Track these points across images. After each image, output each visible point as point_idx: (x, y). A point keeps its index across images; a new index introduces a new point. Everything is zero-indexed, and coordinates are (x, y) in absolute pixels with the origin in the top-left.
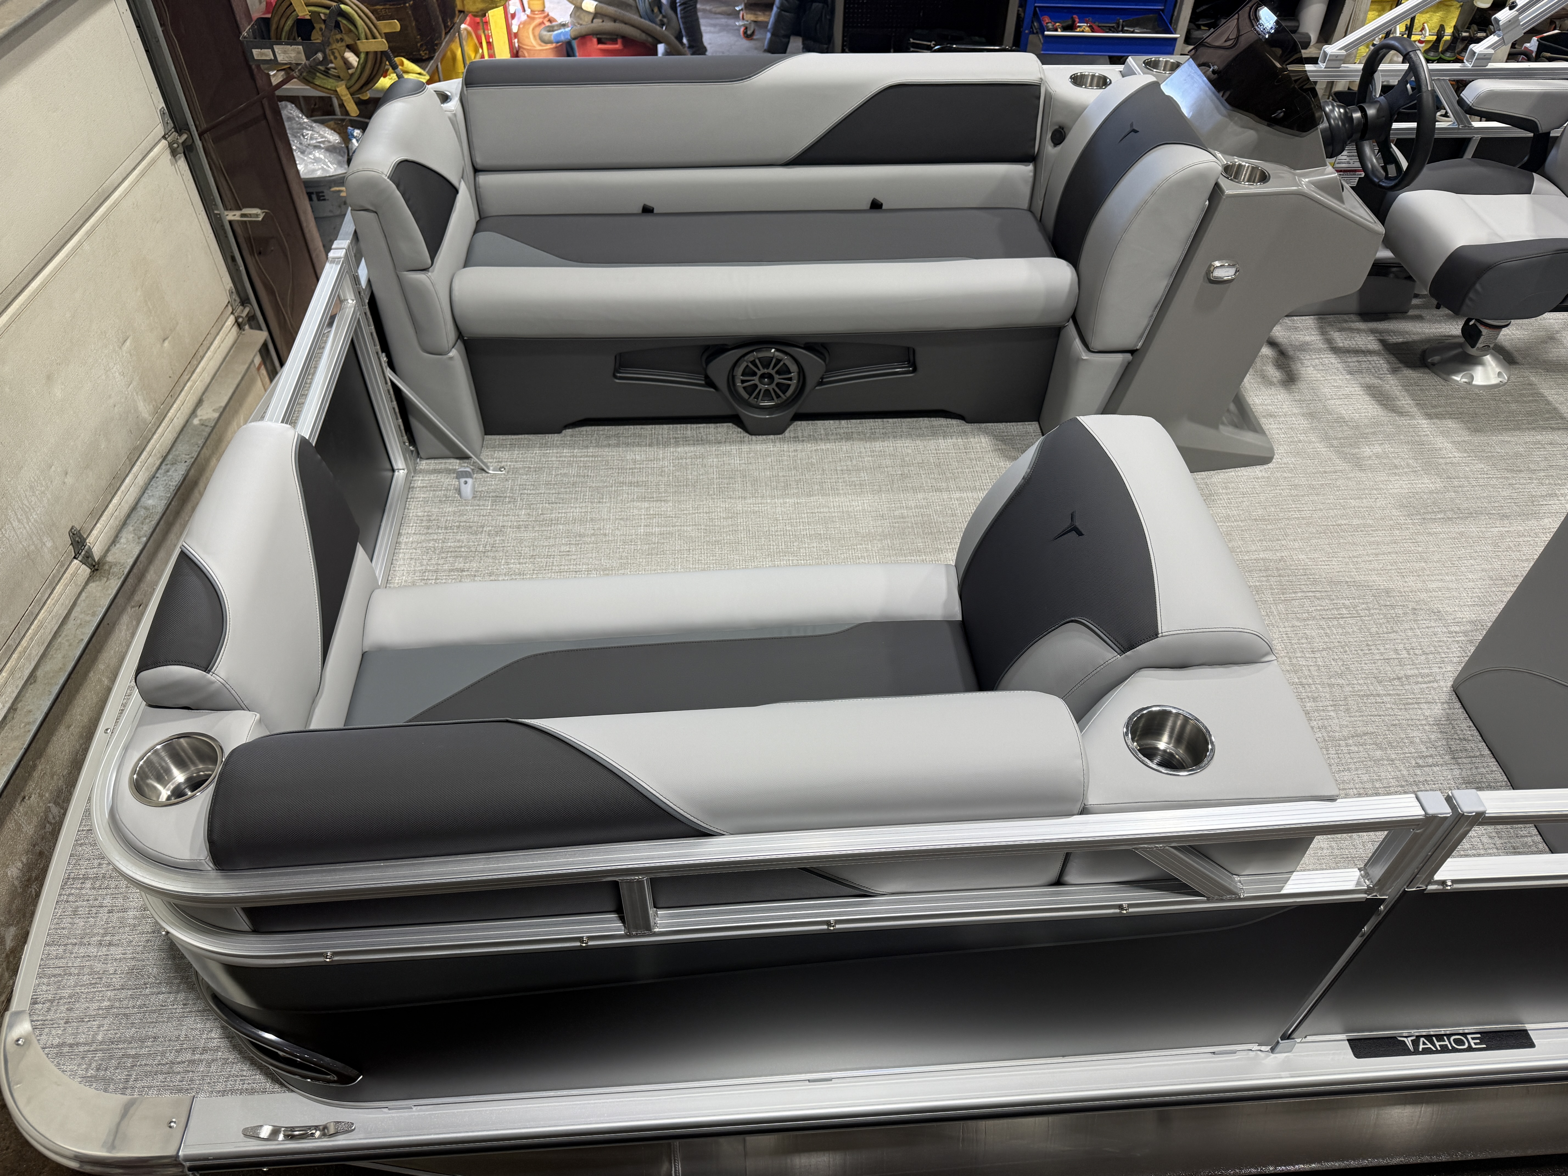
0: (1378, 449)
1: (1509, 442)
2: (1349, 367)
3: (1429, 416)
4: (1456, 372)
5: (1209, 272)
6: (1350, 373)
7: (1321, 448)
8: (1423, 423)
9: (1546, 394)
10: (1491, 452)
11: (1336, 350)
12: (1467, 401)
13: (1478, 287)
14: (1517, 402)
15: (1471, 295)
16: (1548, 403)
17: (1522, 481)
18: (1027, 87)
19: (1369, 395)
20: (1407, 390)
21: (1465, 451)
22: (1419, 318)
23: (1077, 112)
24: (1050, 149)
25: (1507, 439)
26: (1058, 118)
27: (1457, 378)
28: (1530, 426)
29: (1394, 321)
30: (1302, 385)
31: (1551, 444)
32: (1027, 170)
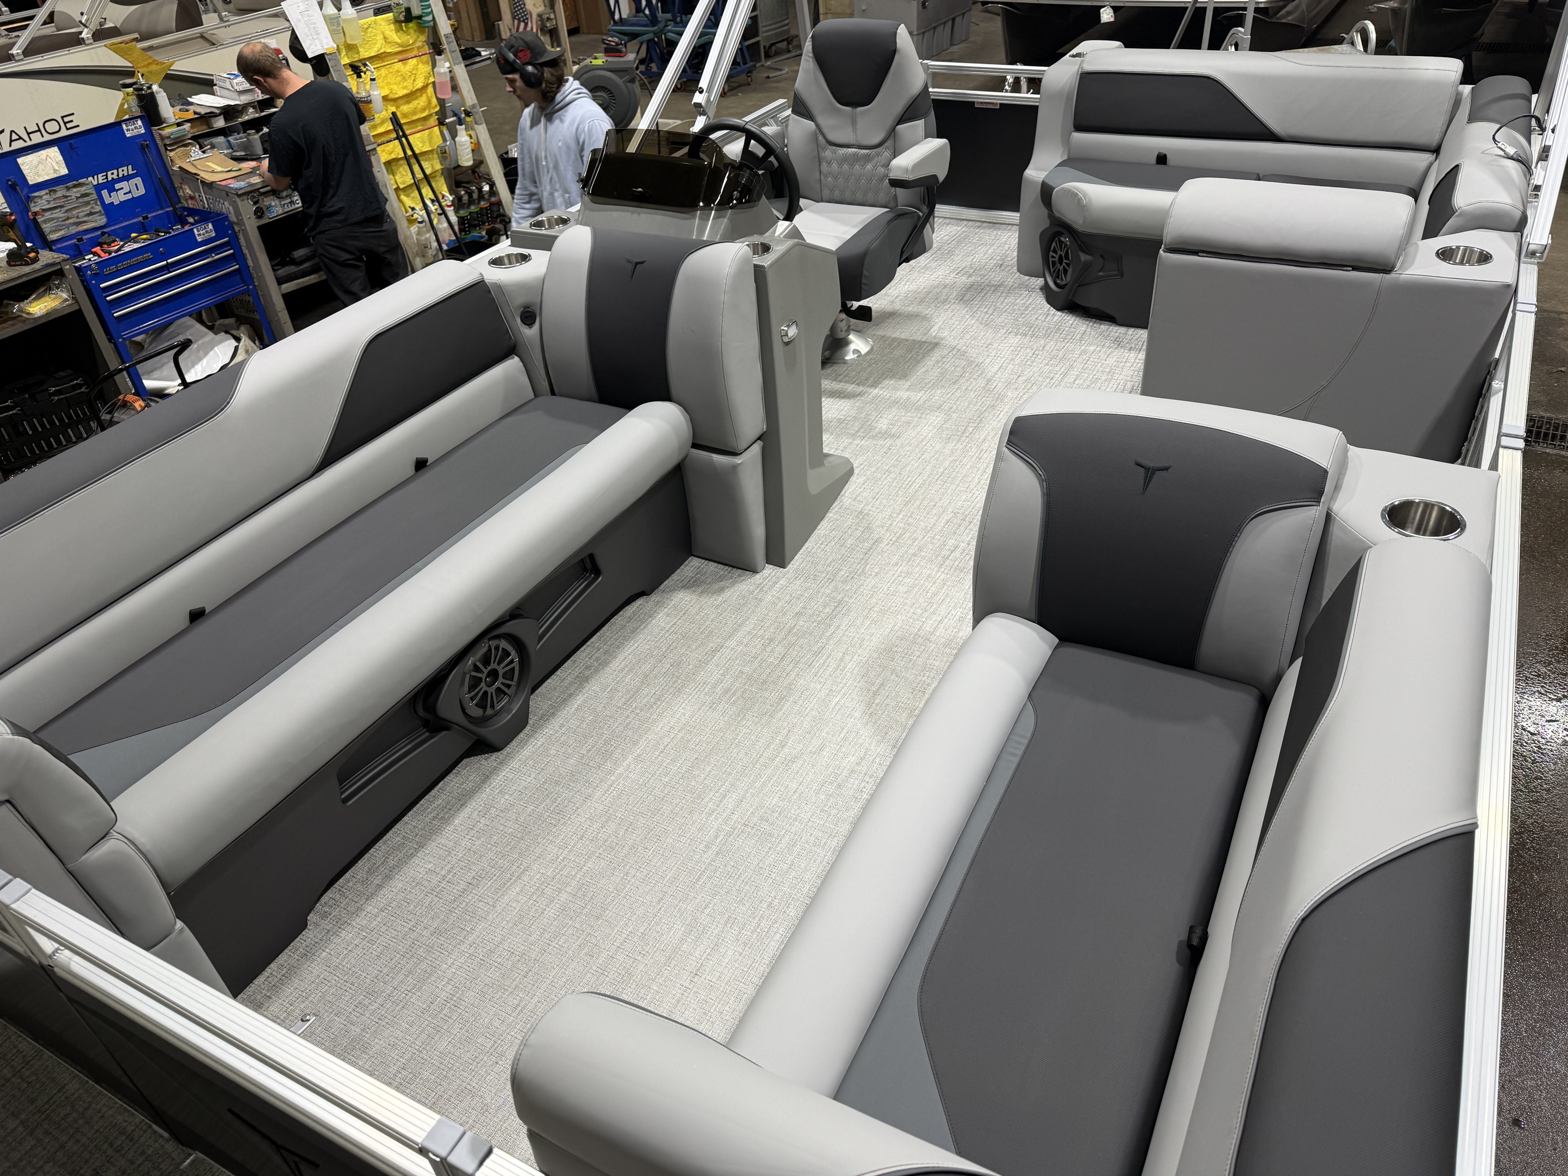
0: (885, 421)
1: (927, 371)
3: (874, 385)
8: (876, 391)
10: (930, 382)
13: (865, 272)
16: (906, 340)
17: (967, 384)
18: (476, 286)
20: (840, 381)
21: (919, 390)
25: (923, 370)
26: (520, 300)
27: (850, 357)
28: (920, 357)
31: (943, 358)
32: (513, 364)
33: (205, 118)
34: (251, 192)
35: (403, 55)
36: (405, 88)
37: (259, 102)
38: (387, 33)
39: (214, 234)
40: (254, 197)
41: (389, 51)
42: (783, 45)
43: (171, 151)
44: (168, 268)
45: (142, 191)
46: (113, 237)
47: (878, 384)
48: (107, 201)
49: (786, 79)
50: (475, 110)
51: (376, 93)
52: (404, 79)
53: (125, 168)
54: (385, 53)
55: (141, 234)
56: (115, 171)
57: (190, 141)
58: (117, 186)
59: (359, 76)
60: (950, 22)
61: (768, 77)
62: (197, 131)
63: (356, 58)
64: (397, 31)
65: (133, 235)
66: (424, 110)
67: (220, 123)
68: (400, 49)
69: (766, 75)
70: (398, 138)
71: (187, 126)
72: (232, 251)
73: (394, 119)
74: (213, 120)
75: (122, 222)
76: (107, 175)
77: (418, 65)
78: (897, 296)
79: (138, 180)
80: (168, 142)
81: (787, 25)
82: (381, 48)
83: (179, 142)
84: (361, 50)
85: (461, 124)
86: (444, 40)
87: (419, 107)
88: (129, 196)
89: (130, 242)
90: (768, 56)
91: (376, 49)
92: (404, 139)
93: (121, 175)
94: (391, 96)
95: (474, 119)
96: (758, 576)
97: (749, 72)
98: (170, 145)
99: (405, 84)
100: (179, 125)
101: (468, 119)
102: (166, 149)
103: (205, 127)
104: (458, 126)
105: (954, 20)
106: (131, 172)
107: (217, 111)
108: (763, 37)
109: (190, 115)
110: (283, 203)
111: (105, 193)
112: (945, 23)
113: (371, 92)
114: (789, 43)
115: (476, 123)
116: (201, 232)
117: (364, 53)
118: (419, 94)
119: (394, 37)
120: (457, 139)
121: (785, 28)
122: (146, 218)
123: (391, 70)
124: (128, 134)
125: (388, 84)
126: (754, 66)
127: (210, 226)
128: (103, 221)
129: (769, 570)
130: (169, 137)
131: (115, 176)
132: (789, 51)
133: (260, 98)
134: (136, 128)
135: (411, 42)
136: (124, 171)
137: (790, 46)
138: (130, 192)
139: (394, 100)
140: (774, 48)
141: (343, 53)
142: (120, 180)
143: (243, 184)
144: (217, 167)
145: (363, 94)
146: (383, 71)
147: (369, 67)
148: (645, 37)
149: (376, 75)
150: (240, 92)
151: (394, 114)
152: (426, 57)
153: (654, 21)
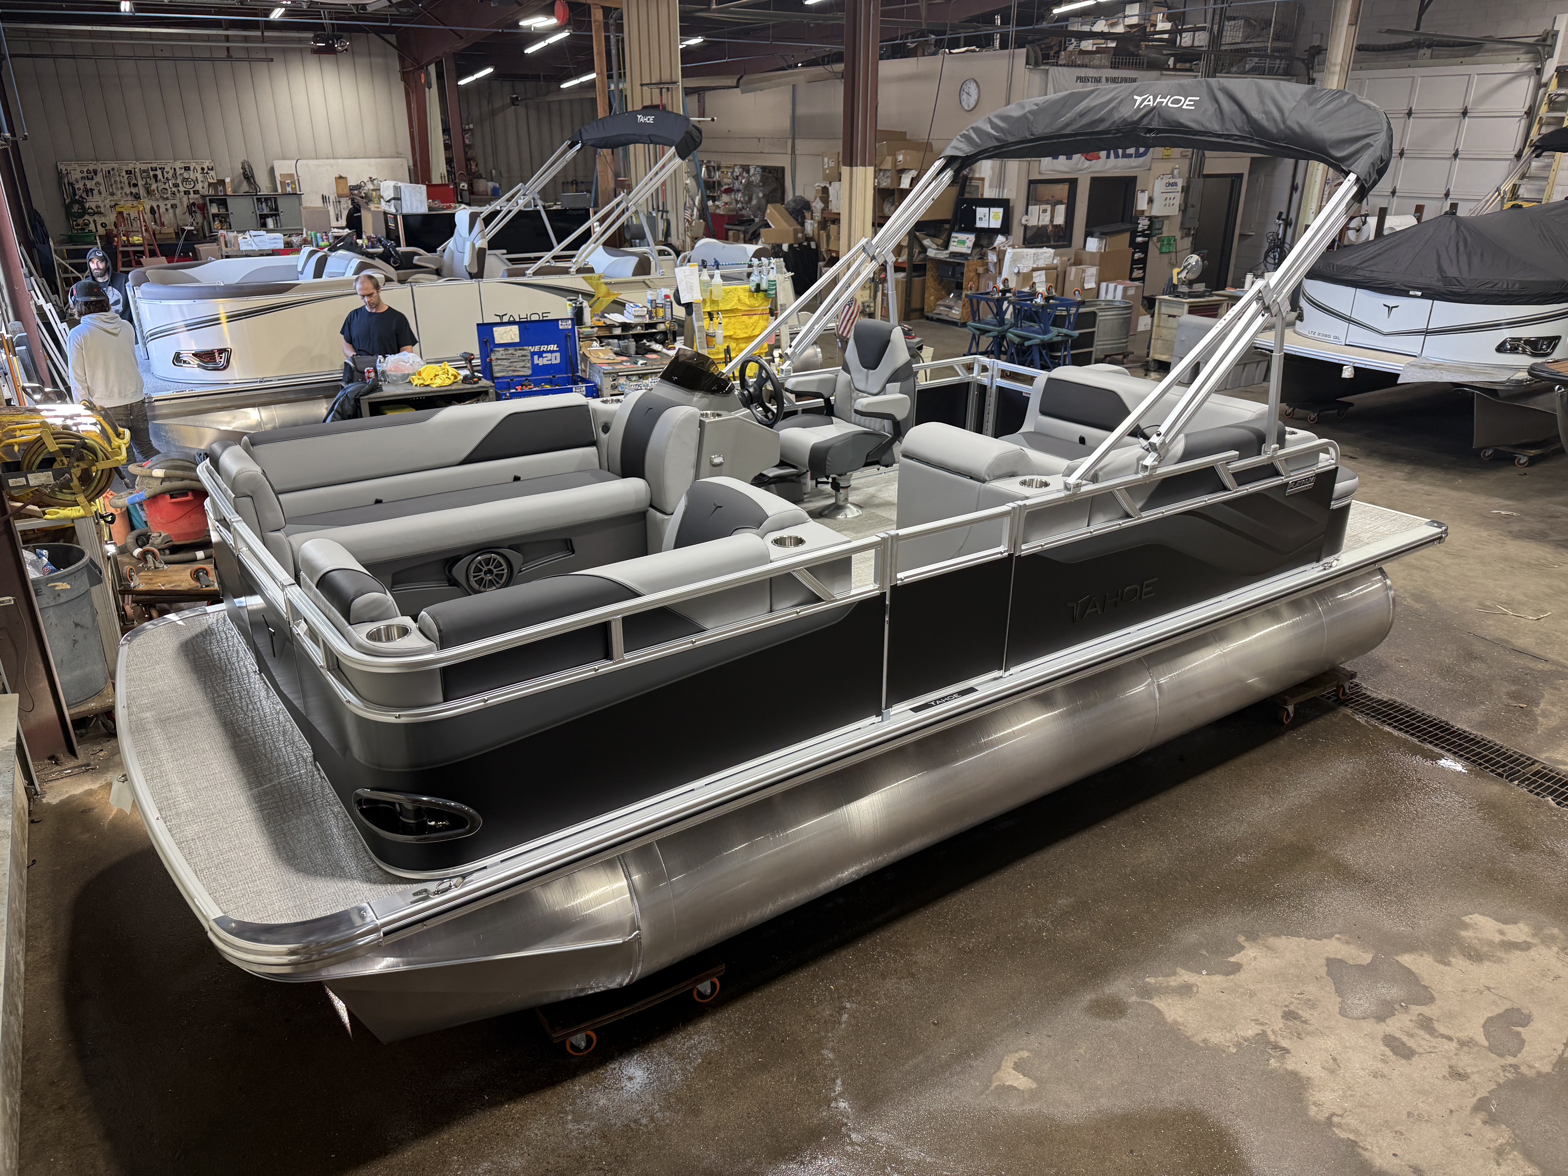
4: (838, 514)
5: (711, 462)
13: (828, 458)
15: (828, 463)
23: (613, 414)
24: (603, 436)
26: (603, 420)
32: (593, 448)
33: (610, 327)
34: (613, 373)
35: (750, 312)
37: (646, 324)
38: (742, 297)
41: (741, 308)
43: (582, 341)
45: (558, 361)
46: (531, 383)
48: (536, 362)
51: (720, 332)
52: (747, 327)
53: (553, 346)
54: (737, 308)
56: (547, 347)
57: (595, 338)
58: (544, 355)
59: (711, 320)
62: (601, 334)
63: (716, 309)
64: (749, 297)
65: (543, 384)
67: (618, 331)
68: (748, 308)
71: (596, 329)
73: (728, 351)
74: (614, 329)
75: (540, 377)
76: (541, 347)
77: (758, 319)
79: (558, 355)
80: (581, 336)
81: (1127, 343)
82: (735, 305)
83: (589, 338)
84: (721, 304)
86: (779, 306)
88: (549, 362)
91: (731, 306)
93: (549, 350)
94: (734, 336)
98: (582, 338)
99: (745, 330)
100: (592, 327)
101: (780, 360)
102: (580, 341)
103: (608, 332)
106: (555, 349)
107: (617, 325)
109: (601, 324)
110: (631, 383)
111: (536, 357)
113: (717, 331)
117: (722, 307)
119: (747, 300)
121: (1121, 346)
122: (554, 377)
123: (739, 319)
124: (561, 327)
125: (735, 328)
127: (583, 388)
128: (529, 372)
130: (583, 334)
131: (545, 349)
132: (1123, 363)
134: (566, 324)
135: (757, 305)
136: (551, 347)
138: (551, 360)
139: (737, 339)
140: (1108, 359)
141: (708, 304)
142: (547, 352)
143: (610, 367)
144: (602, 356)
145: (711, 331)
146: (733, 320)
147: (721, 316)
148: (991, 334)
149: (724, 321)
150: (636, 316)
151: (728, 347)
152: (765, 316)
153: (1002, 322)
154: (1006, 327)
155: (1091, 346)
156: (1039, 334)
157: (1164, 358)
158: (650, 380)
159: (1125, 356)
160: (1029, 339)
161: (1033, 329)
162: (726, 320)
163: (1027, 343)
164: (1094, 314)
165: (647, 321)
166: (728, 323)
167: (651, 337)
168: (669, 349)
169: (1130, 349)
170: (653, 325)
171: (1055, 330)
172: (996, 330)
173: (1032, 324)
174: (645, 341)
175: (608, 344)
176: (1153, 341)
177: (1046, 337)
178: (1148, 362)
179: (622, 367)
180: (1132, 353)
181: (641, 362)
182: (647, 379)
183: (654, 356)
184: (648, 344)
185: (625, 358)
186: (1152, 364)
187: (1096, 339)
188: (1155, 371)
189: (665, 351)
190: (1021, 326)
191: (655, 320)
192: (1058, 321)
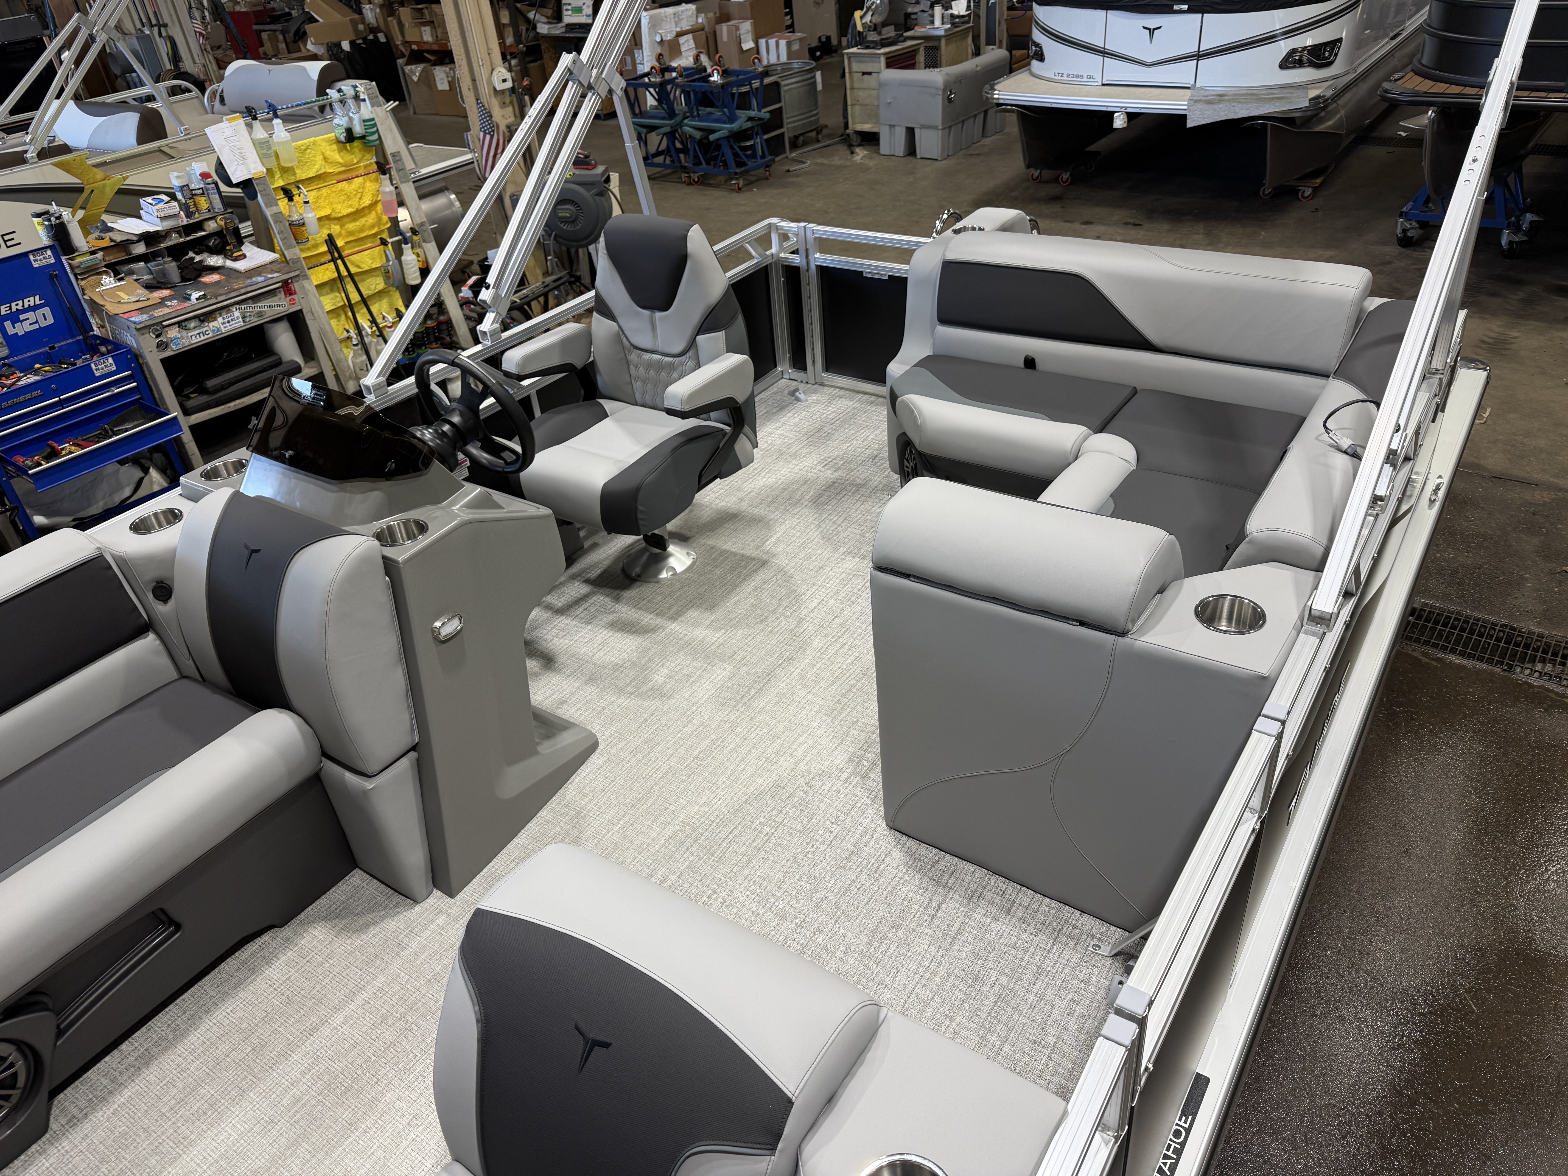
0: (665, 671)
1: (739, 601)
2: (582, 618)
3: (673, 618)
5: (437, 636)
6: (588, 623)
7: (623, 701)
8: (674, 626)
9: (727, 549)
10: (736, 617)
11: (561, 611)
12: (686, 588)
14: (716, 567)
16: (735, 554)
17: (775, 624)
18: (90, 563)
19: (618, 631)
20: (640, 609)
21: (721, 629)
22: (595, 546)
23: (168, 559)
24: (161, 608)
25: (737, 599)
26: (152, 574)
27: (664, 575)
28: (740, 579)
29: (581, 560)
30: (562, 659)
31: (765, 583)
32: (149, 641)
33: (124, 245)
34: (153, 325)
35: (347, 175)
36: (350, 206)
37: (183, 227)
38: (328, 153)
39: (114, 368)
40: (157, 330)
41: (331, 171)
42: (814, 134)
43: (82, 279)
44: (61, 404)
45: (50, 320)
46: (13, 369)
47: (680, 616)
48: (11, 332)
49: (806, 173)
50: (424, 228)
51: (310, 215)
52: (349, 198)
53: (32, 299)
54: (325, 173)
55: (44, 364)
56: (20, 302)
57: (104, 269)
58: (22, 317)
59: (291, 199)
60: (982, 115)
61: (789, 171)
62: (112, 259)
63: (292, 179)
64: (340, 151)
65: (37, 366)
66: (373, 227)
67: (140, 249)
68: (343, 169)
69: (786, 168)
70: (333, 260)
71: (100, 255)
72: (135, 384)
73: (330, 241)
74: (132, 247)
75: (26, 353)
76: (10, 307)
77: (364, 183)
78: (750, 492)
79: (47, 310)
80: (78, 271)
81: (817, 114)
82: (321, 169)
83: (92, 271)
84: (297, 171)
85: (406, 243)
86: (390, 158)
87: (368, 224)
88: (36, 326)
89: (30, 373)
90: (794, 146)
91: (314, 170)
92: (339, 262)
93: (26, 306)
94: (334, 215)
95: (423, 237)
96: (418, 908)
97: (767, 166)
98: (80, 274)
99: (350, 203)
100: (93, 253)
101: (415, 238)
102: (77, 279)
103: (123, 254)
104: (403, 246)
105: (986, 112)
106: (38, 302)
107: (135, 238)
108: (788, 129)
109: (106, 243)
110: (190, 334)
111: (8, 324)
112: (975, 116)
113: (305, 215)
114: (818, 133)
115: (424, 241)
116: (100, 367)
117: (301, 174)
118: (367, 212)
119: (337, 157)
120: (403, 258)
121: (813, 118)
122: (53, 348)
123: (333, 189)
124: (36, 265)
125: (332, 203)
126: (773, 160)
127: (110, 360)
128: (5, 352)
129: (437, 898)
130: (79, 267)
131: (20, 307)
132: (818, 141)
133: (185, 223)
134: (44, 258)
135: (355, 161)
136: (30, 301)
137: (820, 136)
138: (37, 322)
139: (339, 219)
140: (801, 138)
141: (278, 175)
142: (25, 310)
143: (145, 317)
144: (125, 297)
145: (296, 217)
146: (324, 191)
147: (304, 190)
148: (663, 130)
149: (311, 197)
150: (162, 219)
151: (330, 236)
152: (373, 176)
153: (672, 114)
154: (678, 119)
155: (781, 127)
156: (725, 123)
157: (867, 127)
158: (220, 320)
159: (819, 131)
160: (713, 131)
161: (714, 117)
162: (314, 193)
163: (712, 137)
164: (777, 84)
165: (185, 221)
166: (318, 198)
167: (201, 246)
168: (236, 259)
169: (823, 122)
170: (198, 226)
171: (743, 114)
172: (667, 125)
173: (709, 109)
174: (191, 254)
175: (131, 273)
176: (849, 108)
177: (735, 126)
178: (848, 135)
179: (166, 311)
180: (826, 126)
181: (195, 295)
182: (215, 319)
183: (215, 277)
184: (198, 258)
185: (166, 293)
186: (854, 138)
187: (785, 116)
188: (859, 145)
189: (229, 263)
190: (698, 115)
191: (197, 218)
192: (744, 102)
